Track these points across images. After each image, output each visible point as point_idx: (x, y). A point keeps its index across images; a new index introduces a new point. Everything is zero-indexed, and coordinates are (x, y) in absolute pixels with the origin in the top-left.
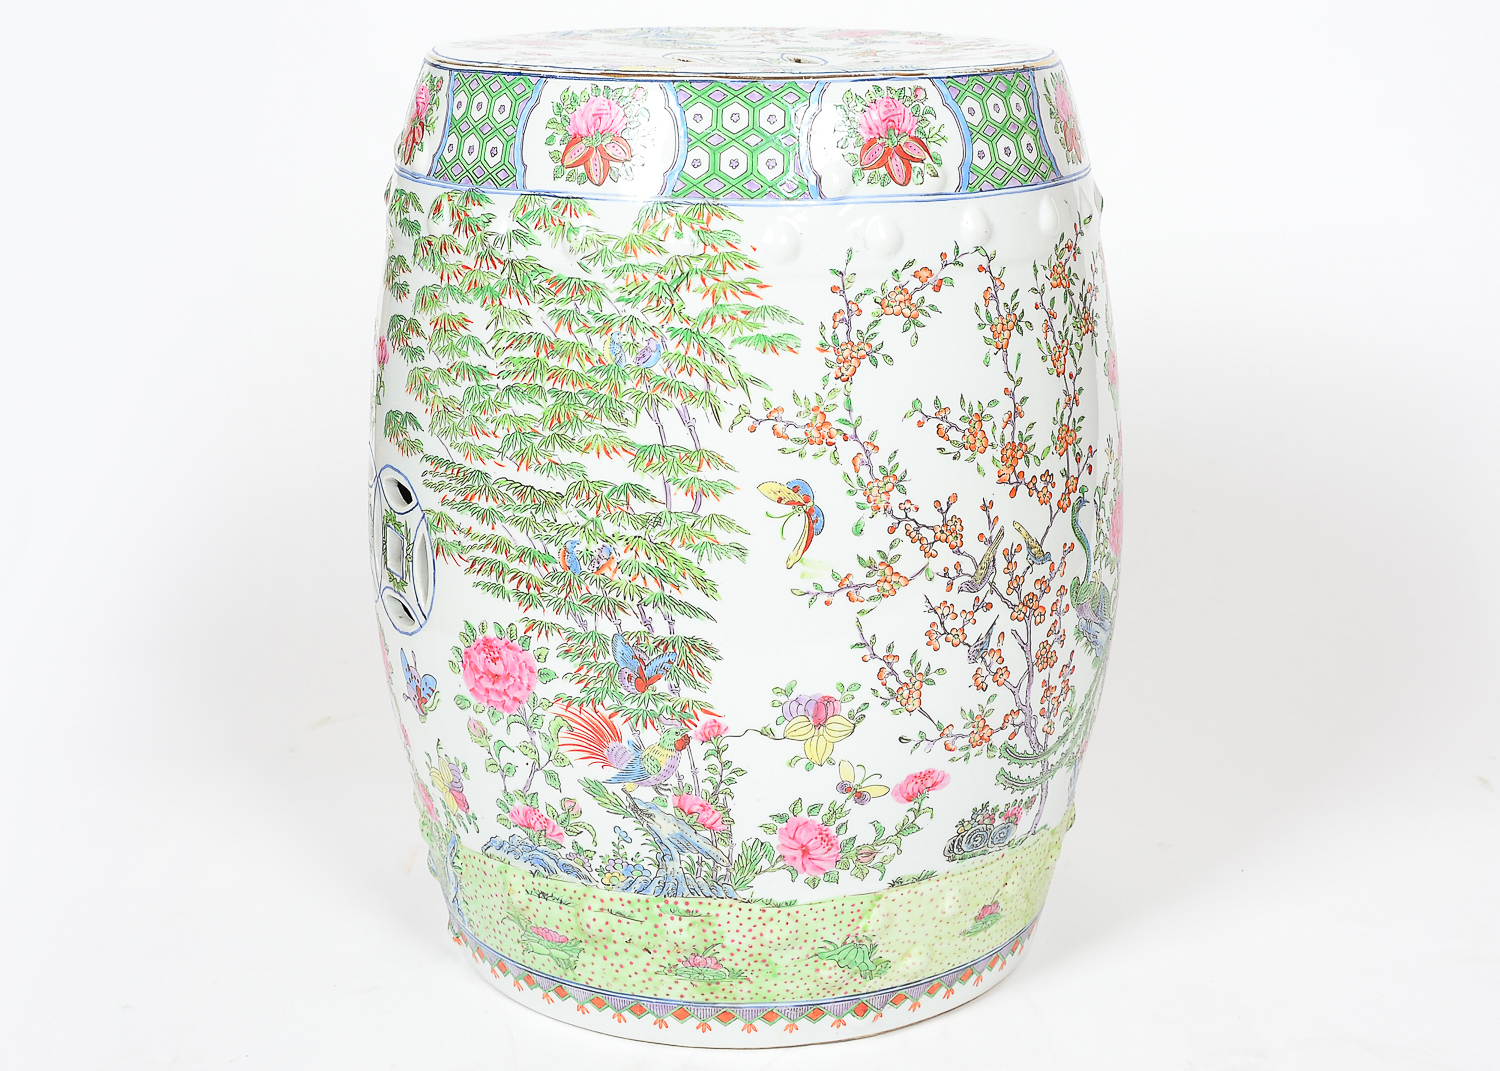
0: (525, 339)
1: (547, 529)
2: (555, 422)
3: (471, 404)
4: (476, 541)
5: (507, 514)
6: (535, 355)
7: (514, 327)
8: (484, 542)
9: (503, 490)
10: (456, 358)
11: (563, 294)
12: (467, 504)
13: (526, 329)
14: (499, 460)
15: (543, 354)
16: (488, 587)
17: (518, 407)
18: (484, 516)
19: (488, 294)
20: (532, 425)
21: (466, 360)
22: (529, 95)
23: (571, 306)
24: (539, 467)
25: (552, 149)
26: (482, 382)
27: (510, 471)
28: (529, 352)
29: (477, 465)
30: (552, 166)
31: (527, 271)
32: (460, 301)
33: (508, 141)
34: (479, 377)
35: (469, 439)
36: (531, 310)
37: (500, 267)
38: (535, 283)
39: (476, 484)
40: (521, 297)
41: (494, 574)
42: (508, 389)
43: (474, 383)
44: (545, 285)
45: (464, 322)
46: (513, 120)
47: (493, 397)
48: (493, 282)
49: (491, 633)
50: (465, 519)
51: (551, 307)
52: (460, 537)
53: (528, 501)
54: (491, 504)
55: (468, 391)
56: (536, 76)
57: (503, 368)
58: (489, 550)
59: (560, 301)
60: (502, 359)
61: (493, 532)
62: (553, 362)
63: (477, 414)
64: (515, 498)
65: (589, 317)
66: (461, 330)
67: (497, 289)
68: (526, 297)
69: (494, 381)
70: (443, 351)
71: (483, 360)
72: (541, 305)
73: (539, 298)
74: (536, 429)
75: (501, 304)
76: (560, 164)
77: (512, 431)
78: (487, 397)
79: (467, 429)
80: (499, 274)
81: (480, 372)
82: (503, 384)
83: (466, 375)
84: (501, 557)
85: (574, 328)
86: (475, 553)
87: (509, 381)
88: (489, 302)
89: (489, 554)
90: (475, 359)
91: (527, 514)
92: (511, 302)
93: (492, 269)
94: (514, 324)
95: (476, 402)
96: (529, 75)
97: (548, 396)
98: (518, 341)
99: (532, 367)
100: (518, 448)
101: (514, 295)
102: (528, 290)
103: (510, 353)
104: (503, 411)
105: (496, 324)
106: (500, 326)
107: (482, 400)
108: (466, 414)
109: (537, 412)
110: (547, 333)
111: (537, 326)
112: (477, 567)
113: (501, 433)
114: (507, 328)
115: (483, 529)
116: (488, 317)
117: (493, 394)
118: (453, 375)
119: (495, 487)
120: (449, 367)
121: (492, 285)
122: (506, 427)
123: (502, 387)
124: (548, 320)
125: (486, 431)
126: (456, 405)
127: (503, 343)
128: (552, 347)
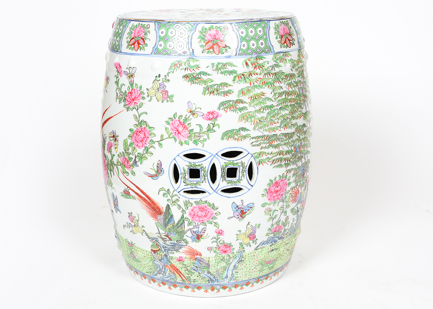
0: (282, 94)
1: (292, 143)
2: (292, 113)
3: (270, 116)
4: (274, 155)
5: (282, 143)
6: (285, 97)
7: (279, 91)
8: (276, 154)
9: (281, 137)
10: (262, 105)
11: (288, 79)
12: (271, 145)
13: (282, 90)
14: (280, 129)
15: (287, 96)
16: (277, 166)
17: (283, 112)
18: (276, 147)
19: (270, 84)
20: (287, 116)
21: (266, 105)
22: (267, 26)
23: (290, 81)
24: (290, 127)
25: (278, 40)
26: (272, 109)
27: (283, 131)
28: (284, 97)
29: (274, 133)
30: (279, 45)
31: (279, 74)
32: (260, 89)
33: (266, 40)
34: (271, 108)
35: (270, 127)
36: (282, 85)
37: (272, 75)
38: (282, 77)
39: (273, 139)
40: (279, 82)
41: (279, 162)
42: (280, 108)
43: (270, 110)
44: (284, 77)
45: (263, 94)
46: (265, 34)
47: (276, 112)
48: (270, 80)
49: (277, 179)
50: (271, 150)
51: (287, 83)
52: (269, 156)
53: (287, 137)
54: (278, 142)
55: (268, 113)
56: (267, 21)
57: (278, 103)
58: (278, 155)
59: (288, 81)
60: (277, 101)
61: (279, 150)
62: (289, 98)
63: (272, 119)
64: (284, 138)
65: (294, 83)
66: (262, 97)
67: (272, 82)
68: (280, 82)
69: (276, 108)
70: (257, 105)
71: (272, 103)
72: (284, 83)
73: (283, 81)
74: (288, 117)
75: (274, 86)
76: (281, 44)
77: (282, 119)
78: (274, 113)
79: (269, 124)
80: (272, 78)
81: (271, 106)
82: (278, 108)
83: (267, 109)
84: (281, 156)
85: (292, 87)
86: (274, 158)
87: (280, 106)
88: (270, 86)
89: (278, 157)
90: (269, 103)
91: (287, 141)
92: (277, 84)
93: (269, 77)
94: (279, 90)
95: (271, 115)
96: (264, 21)
97: (290, 107)
98: (280, 94)
99: (285, 100)
100: (284, 124)
101: (277, 82)
102: (280, 80)
103: (279, 98)
104: (280, 115)
105: (274, 92)
106: (275, 92)
107: (273, 114)
108: (268, 120)
109: (287, 112)
110: (287, 90)
111: (285, 89)
112: (274, 162)
113: (280, 121)
114: (277, 92)
115: (277, 150)
116: (271, 90)
117: (276, 111)
118: (262, 110)
119: (279, 137)
120: (260, 108)
121: (270, 81)
122: (281, 119)
123: (278, 109)
124: (286, 87)
125: (275, 122)
126: (264, 119)
127: (277, 96)
128: (289, 93)
